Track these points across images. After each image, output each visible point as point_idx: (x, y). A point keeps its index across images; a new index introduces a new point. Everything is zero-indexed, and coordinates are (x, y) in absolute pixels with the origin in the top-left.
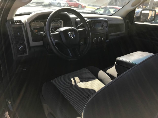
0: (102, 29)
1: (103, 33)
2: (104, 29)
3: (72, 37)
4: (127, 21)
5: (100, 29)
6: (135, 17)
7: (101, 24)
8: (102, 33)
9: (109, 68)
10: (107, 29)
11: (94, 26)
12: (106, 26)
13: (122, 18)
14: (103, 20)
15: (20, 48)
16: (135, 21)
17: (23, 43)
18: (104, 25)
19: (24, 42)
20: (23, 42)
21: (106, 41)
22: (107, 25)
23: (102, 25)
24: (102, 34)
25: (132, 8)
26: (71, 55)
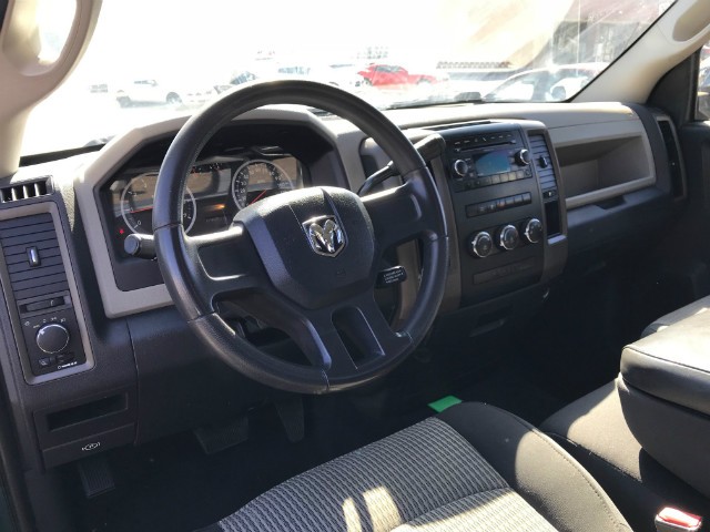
0: (521, 175)
1: (527, 197)
2: (530, 175)
3: (324, 248)
4: (660, 118)
5: (505, 179)
6: (700, 94)
7: (511, 153)
8: (518, 199)
9: (585, 411)
10: (550, 172)
11: (466, 168)
12: (541, 160)
13: (627, 109)
14: (518, 130)
15: (42, 332)
16: (703, 112)
17: (61, 301)
18: (531, 156)
19: (67, 300)
20: (62, 298)
21: (552, 241)
22: (545, 155)
23: (517, 156)
24: (524, 203)
25: (679, 48)
26: (327, 358)
